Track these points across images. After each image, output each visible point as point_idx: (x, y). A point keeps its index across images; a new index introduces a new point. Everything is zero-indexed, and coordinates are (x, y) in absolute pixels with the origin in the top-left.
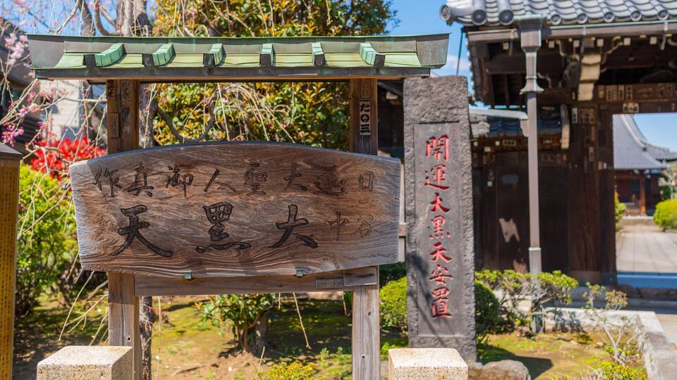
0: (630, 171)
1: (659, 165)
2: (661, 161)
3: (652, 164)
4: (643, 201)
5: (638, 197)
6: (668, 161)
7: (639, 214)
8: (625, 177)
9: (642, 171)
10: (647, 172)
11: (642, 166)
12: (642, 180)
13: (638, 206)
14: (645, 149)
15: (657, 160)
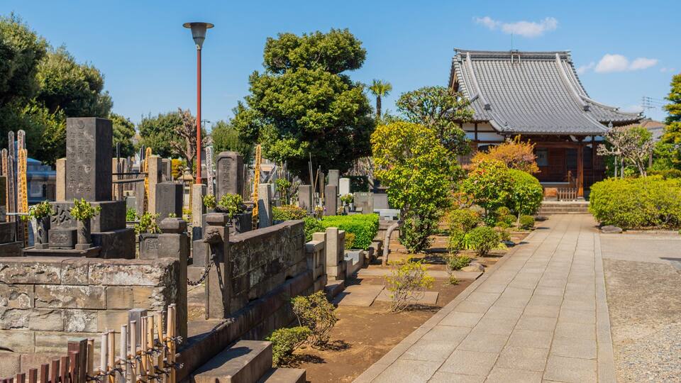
0: (565, 137)
1: (603, 128)
2: (606, 124)
3: (595, 127)
4: (580, 179)
5: (575, 175)
6: (616, 124)
7: (575, 197)
8: (558, 146)
9: (580, 137)
10: (588, 139)
11: (580, 131)
12: (580, 151)
13: (574, 187)
14: (586, 109)
15: (602, 122)
